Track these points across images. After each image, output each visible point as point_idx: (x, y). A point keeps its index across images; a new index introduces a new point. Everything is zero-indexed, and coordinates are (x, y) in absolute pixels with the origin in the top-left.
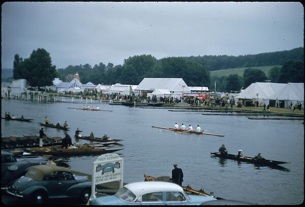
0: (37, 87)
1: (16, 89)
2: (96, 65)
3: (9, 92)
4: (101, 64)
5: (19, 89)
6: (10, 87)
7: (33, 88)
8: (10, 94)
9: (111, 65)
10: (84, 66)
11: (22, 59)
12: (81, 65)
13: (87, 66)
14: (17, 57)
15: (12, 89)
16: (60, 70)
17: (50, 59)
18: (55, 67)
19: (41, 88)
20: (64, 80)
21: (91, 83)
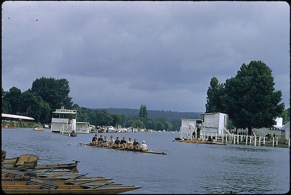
0: (247, 129)
1: (211, 130)
5: (215, 130)
7: (239, 130)
11: (221, 85)
17: (272, 79)
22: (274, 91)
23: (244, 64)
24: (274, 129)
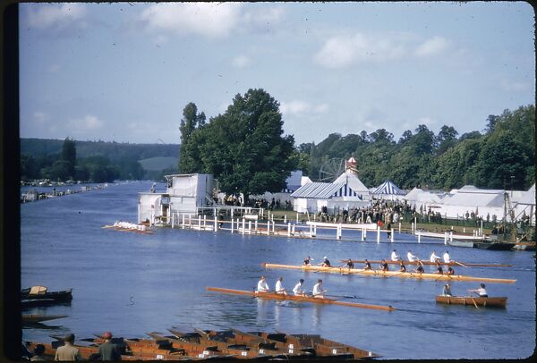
0: (242, 196)
1: (186, 201)
2: (407, 133)
3: (165, 207)
4: (423, 129)
6: (168, 196)
7: (231, 198)
8: (168, 213)
9: (448, 132)
10: (374, 135)
11: (203, 117)
12: (364, 133)
13: (381, 135)
14: (191, 112)
15: (172, 200)
16: (307, 148)
17: (279, 117)
18: (291, 138)
19: (251, 197)
20: (315, 177)
21: (391, 184)
22: (283, 136)
23: (239, 94)
24: (286, 191)
